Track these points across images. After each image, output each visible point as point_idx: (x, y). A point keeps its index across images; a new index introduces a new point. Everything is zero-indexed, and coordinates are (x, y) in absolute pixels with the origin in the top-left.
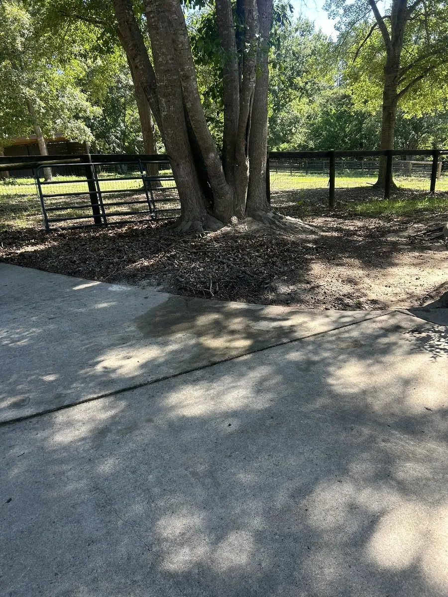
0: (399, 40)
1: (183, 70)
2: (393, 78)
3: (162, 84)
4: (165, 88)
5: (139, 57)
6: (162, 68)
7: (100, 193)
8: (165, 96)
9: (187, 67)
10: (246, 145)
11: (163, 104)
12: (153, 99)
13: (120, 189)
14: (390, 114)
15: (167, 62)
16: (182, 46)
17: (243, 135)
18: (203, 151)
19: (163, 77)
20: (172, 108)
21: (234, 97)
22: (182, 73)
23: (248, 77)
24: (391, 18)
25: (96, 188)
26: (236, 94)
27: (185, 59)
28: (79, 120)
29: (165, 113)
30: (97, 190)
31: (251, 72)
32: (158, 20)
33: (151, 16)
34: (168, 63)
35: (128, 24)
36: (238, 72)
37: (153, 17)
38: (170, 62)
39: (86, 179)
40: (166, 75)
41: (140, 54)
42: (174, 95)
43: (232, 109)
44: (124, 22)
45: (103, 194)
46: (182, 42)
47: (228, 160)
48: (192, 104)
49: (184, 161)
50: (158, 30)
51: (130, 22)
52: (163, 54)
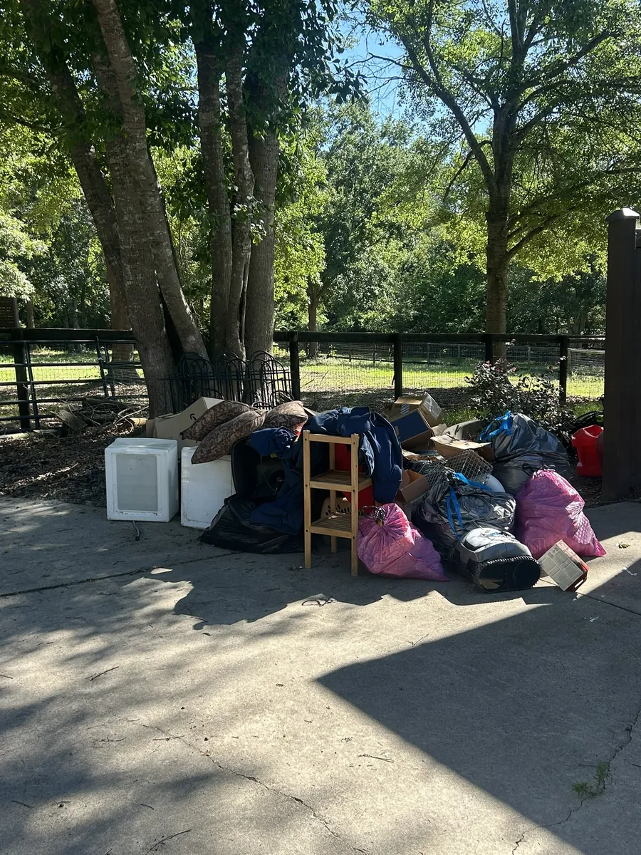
0: (506, 175)
1: (152, 235)
2: (499, 230)
3: (127, 247)
4: (131, 252)
5: (99, 209)
6: (128, 228)
7: (33, 384)
8: (130, 261)
9: (158, 232)
10: (241, 327)
11: (127, 272)
12: (116, 262)
13: (68, 379)
14: (497, 280)
15: (135, 221)
16: (152, 208)
17: (235, 314)
18: (180, 333)
19: (129, 239)
20: (139, 277)
21: (225, 265)
22: (151, 238)
23: (240, 244)
24: (493, 145)
25: (28, 376)
26: (228, 262)
27: (156, 223)
28: (7, 261)
29: (130, 283)
30: (28, 380)
31: (243, 238)
32: (125, 174)
33: (116, 168)
34: (136, 223)
35: (87, 169)
36: (230, 235)
37: (118, 170)
38: (139, 222)
39: (14, 363)
40: (132, 237)
41: (101, 206)
42: (143, 261)
43: (223, 281)
44: (82, 166)
45: (37, 387)
46: (151, 205)
47: (217, 345)
48: (164, 275)
49: (154, 345)
50: (124, 184)
51: (89, 168)
52: (130, 212)
